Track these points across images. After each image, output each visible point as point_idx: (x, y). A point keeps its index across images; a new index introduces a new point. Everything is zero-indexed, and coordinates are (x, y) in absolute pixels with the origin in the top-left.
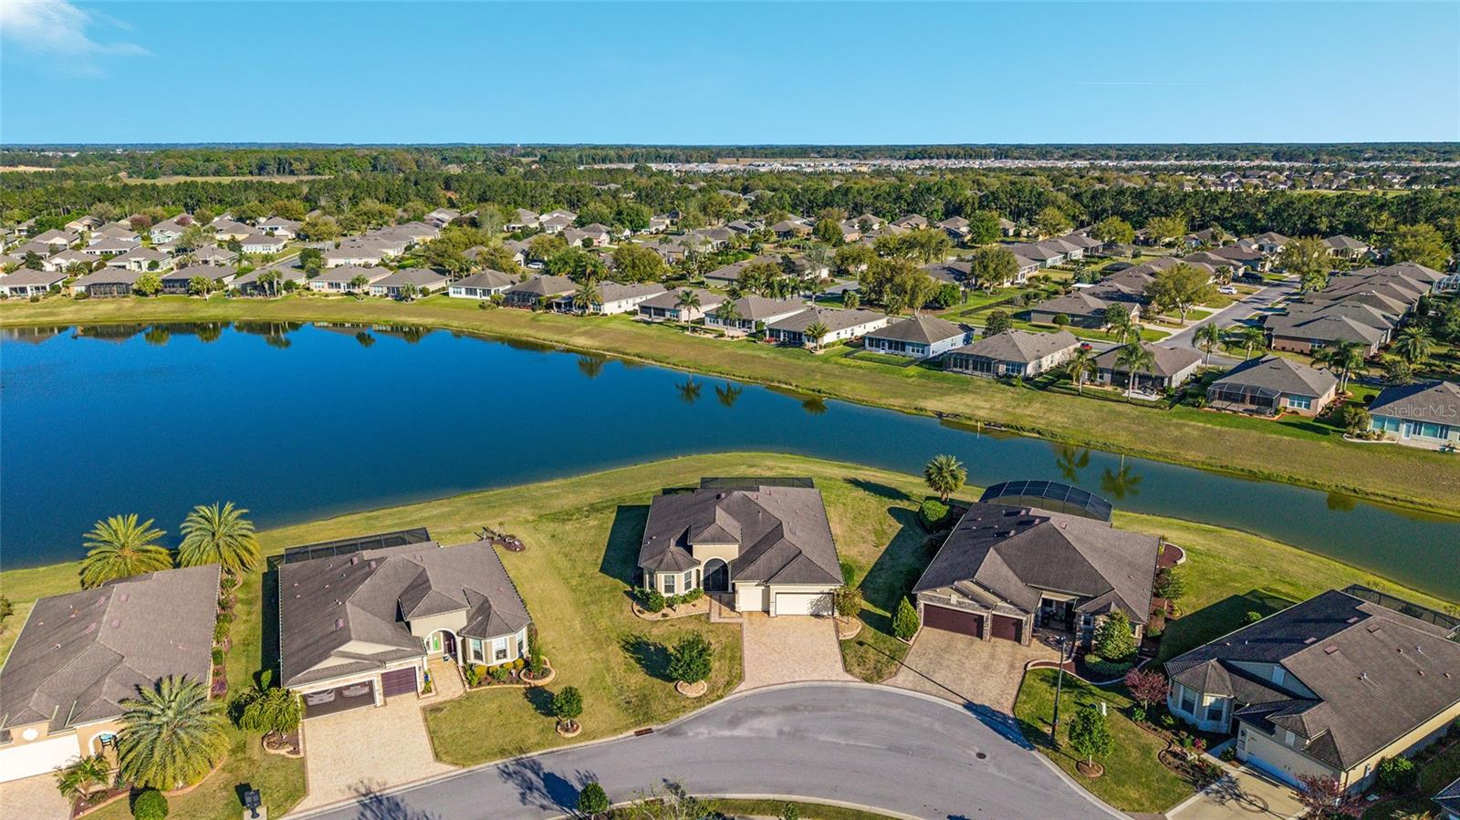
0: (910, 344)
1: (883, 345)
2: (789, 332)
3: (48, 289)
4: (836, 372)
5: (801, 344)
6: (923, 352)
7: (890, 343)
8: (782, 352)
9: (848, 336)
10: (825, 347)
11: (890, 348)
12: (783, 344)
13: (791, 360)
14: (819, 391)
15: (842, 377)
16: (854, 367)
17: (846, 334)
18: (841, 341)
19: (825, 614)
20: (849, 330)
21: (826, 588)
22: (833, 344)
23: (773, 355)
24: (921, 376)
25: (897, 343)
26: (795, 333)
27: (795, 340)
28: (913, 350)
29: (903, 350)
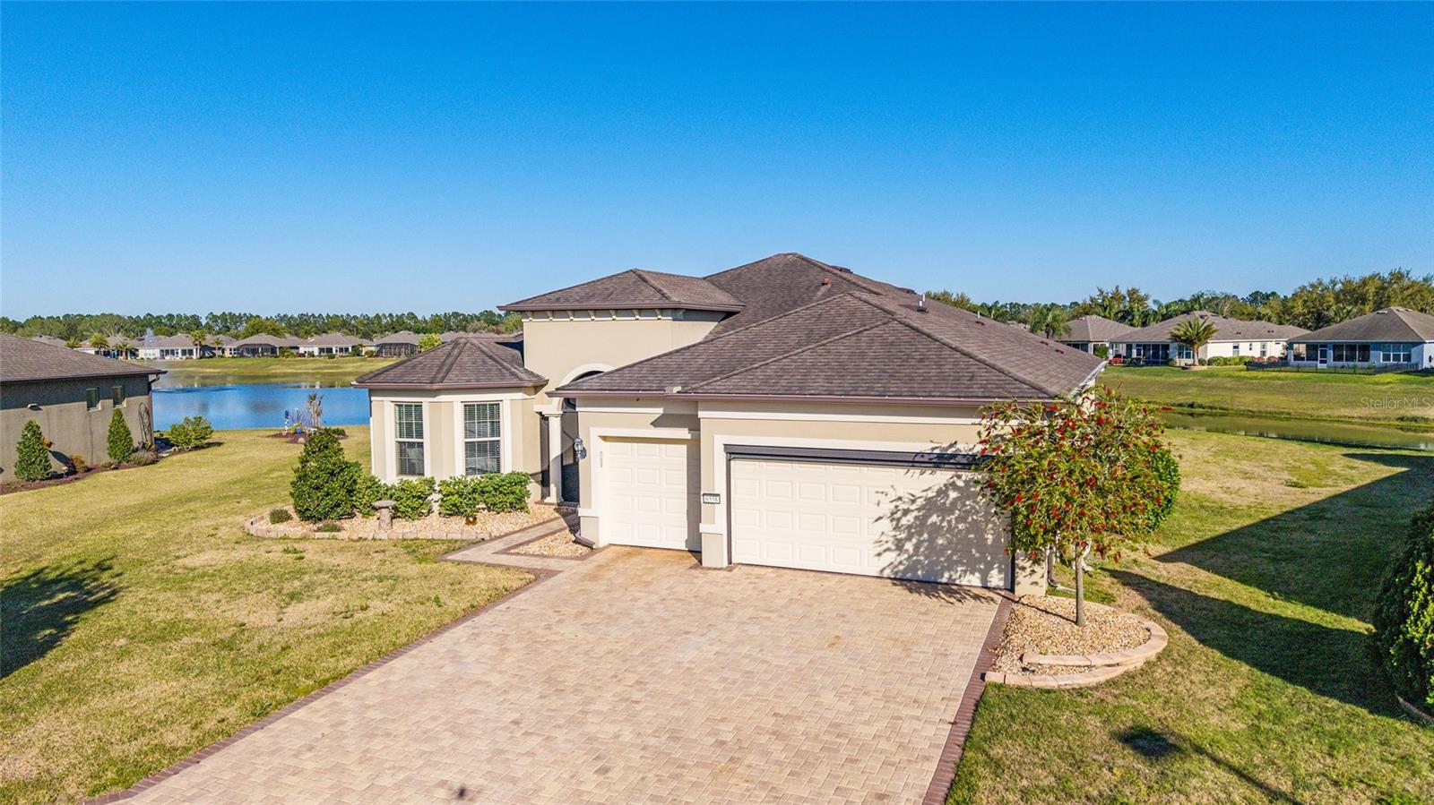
0: (1379, 346)
1: (1324, 354)
2: (1145, 347)
3: (350, 350)
4: (1229, 385)
5: (1167, 361)
6: (1408, 358)
7: (1336, 347)
8: (1131, 371)
9: (1256, 353)
10: (1210, 362)
11: (1338, 358)
12: (1135, 363)
13: (1145, 378)
14: (1191, 406)
15: (1237, 390)
16: (1262, 378)
17: (1251, 350)
18: (1241, 358)
19: (974, 580)
20: (1257, 347)
21: (965, 434)
22: (1226, 361)
23: (1116, 374)
24: (1401, 381)
25: (1351, 347)
26: (1156, 347)
27: (1157, 355)
28: (1387, 358)
29: (1365, 358)
